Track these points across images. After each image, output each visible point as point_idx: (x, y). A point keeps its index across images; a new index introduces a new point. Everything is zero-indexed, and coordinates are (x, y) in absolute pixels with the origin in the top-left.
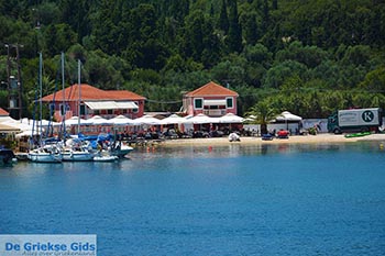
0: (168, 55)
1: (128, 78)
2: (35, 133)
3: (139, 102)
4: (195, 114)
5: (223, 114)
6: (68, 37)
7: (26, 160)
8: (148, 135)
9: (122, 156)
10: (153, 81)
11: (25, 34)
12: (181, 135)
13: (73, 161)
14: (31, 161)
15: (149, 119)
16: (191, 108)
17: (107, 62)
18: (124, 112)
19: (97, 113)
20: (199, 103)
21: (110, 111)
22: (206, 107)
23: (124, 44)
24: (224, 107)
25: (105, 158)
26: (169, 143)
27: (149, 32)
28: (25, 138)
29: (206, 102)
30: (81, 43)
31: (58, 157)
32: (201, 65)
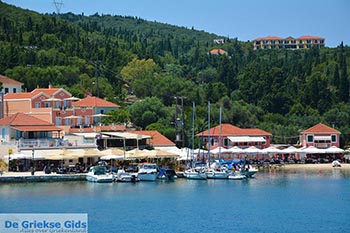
0: (292, 104)
1: (261, 120)
2: (189, 158)
3: (267, 137)
4: (307, 146)
5: (329, 146)
6: (220, 91)
7: (182, 177)
8: (272, 161)
9: (250, 175)
10: (280, 122)
11: (191, 90)
12: (296, 162)
13: (215, 178)
14: (185, 177)
15: (273, 149)
16: (305, 142)
17: (246, 108)
18: (256, 144)
19: (236, 144)
20: (310, 139)
21: (245, 144)
22: (316, 142)
23: (259, 96)
24: (329, 141)
25: (237, 177)
26: (287, 167)
27: (278, 87)
28: (183, 162)
29: (316, 138)
30: (229, 96)
31: (203, 175)
32: (317, 111)
